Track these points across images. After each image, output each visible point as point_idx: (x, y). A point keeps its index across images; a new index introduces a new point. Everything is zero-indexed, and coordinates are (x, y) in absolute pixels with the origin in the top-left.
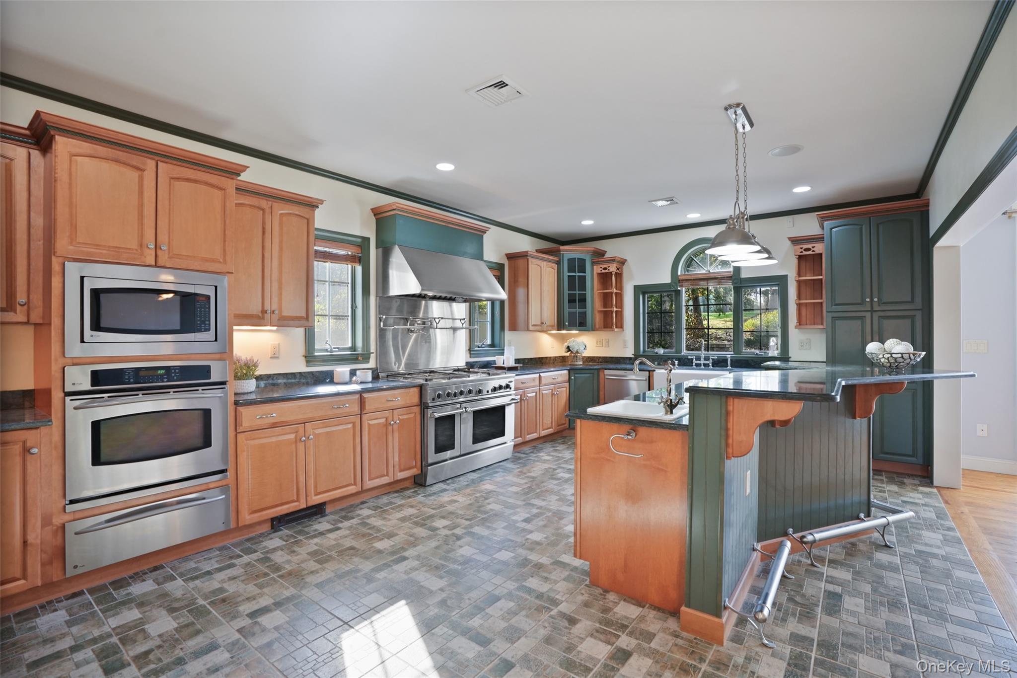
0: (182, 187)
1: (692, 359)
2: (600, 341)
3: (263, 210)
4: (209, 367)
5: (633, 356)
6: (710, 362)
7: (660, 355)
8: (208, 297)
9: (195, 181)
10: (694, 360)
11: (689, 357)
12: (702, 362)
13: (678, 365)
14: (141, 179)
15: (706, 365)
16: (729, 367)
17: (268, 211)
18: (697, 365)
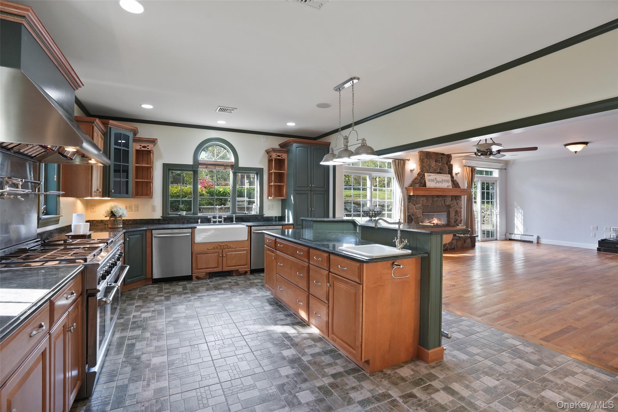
2: (130, 207)
5: (163, 218)
6: (222, 220)
7: (184, 216)
10: (212, 219)
11: (209, 217)
12: (217, 220)
13: (200, 223)
15: (220, 222)
16: (234, 222)
18: (215, 222)
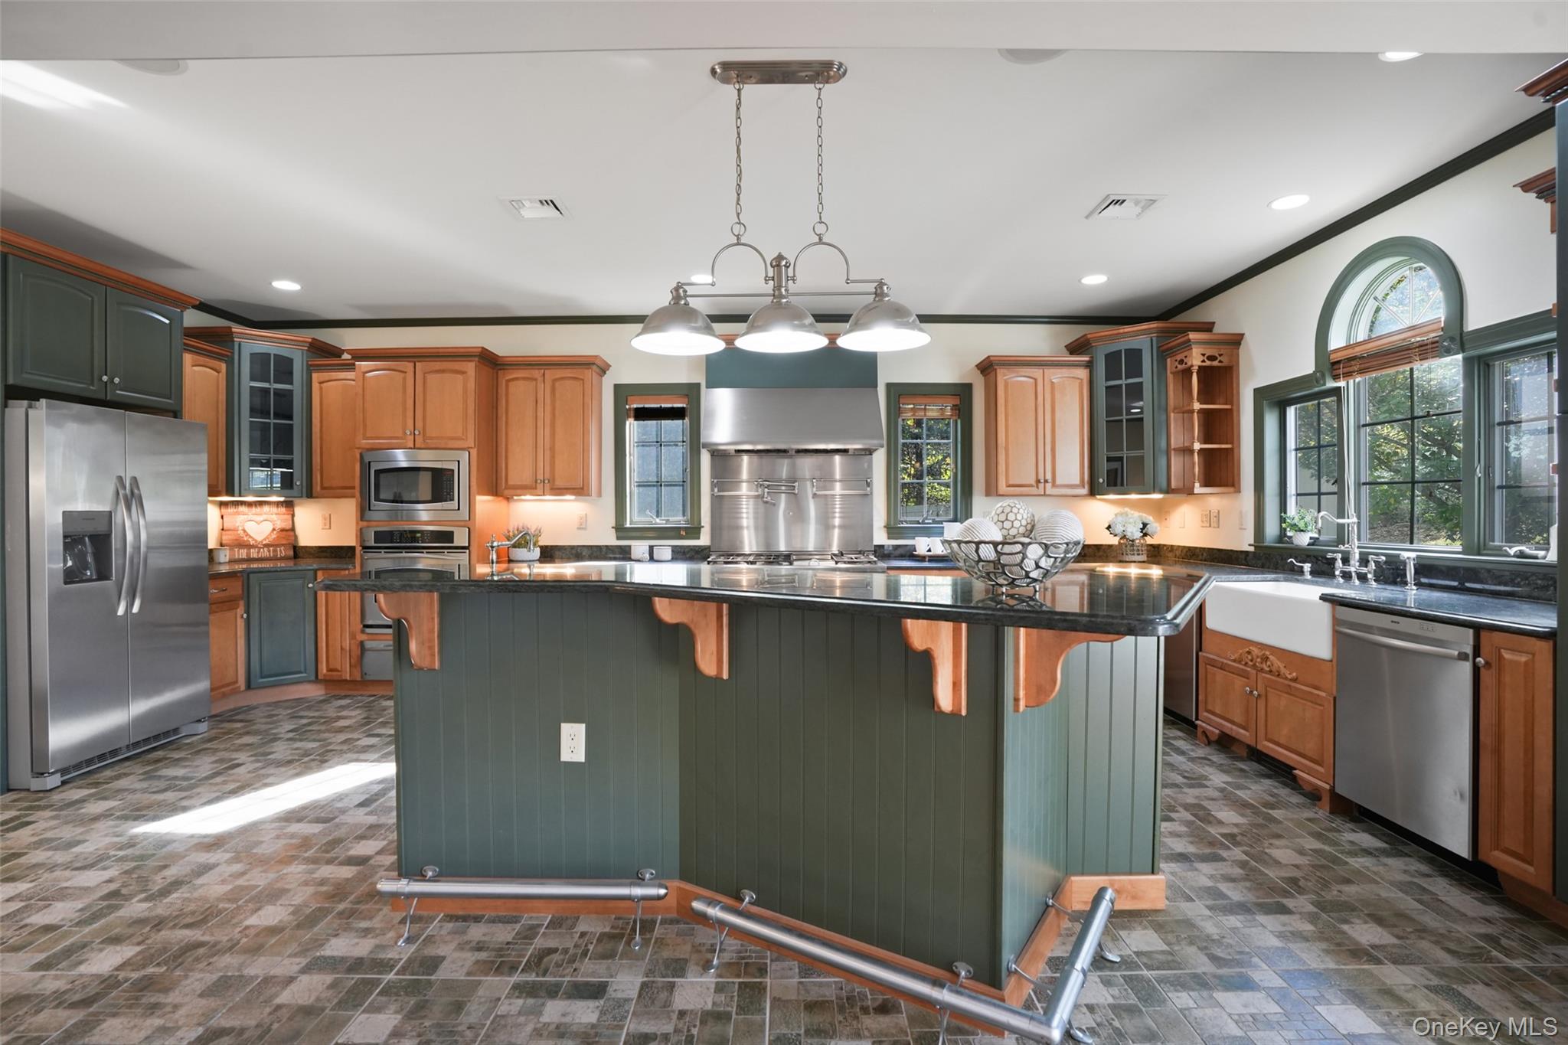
0: (433, 379)
1: (1335, 559)
3: (536, 380)
4: (452, 533)
5: (1252, 549)
6: (1369, 571)
8: (453, 471)
9: (443, 371)
10: (1340, 563)
12: (1353, 569)
14: (404, 379)
17: (540, 379)
